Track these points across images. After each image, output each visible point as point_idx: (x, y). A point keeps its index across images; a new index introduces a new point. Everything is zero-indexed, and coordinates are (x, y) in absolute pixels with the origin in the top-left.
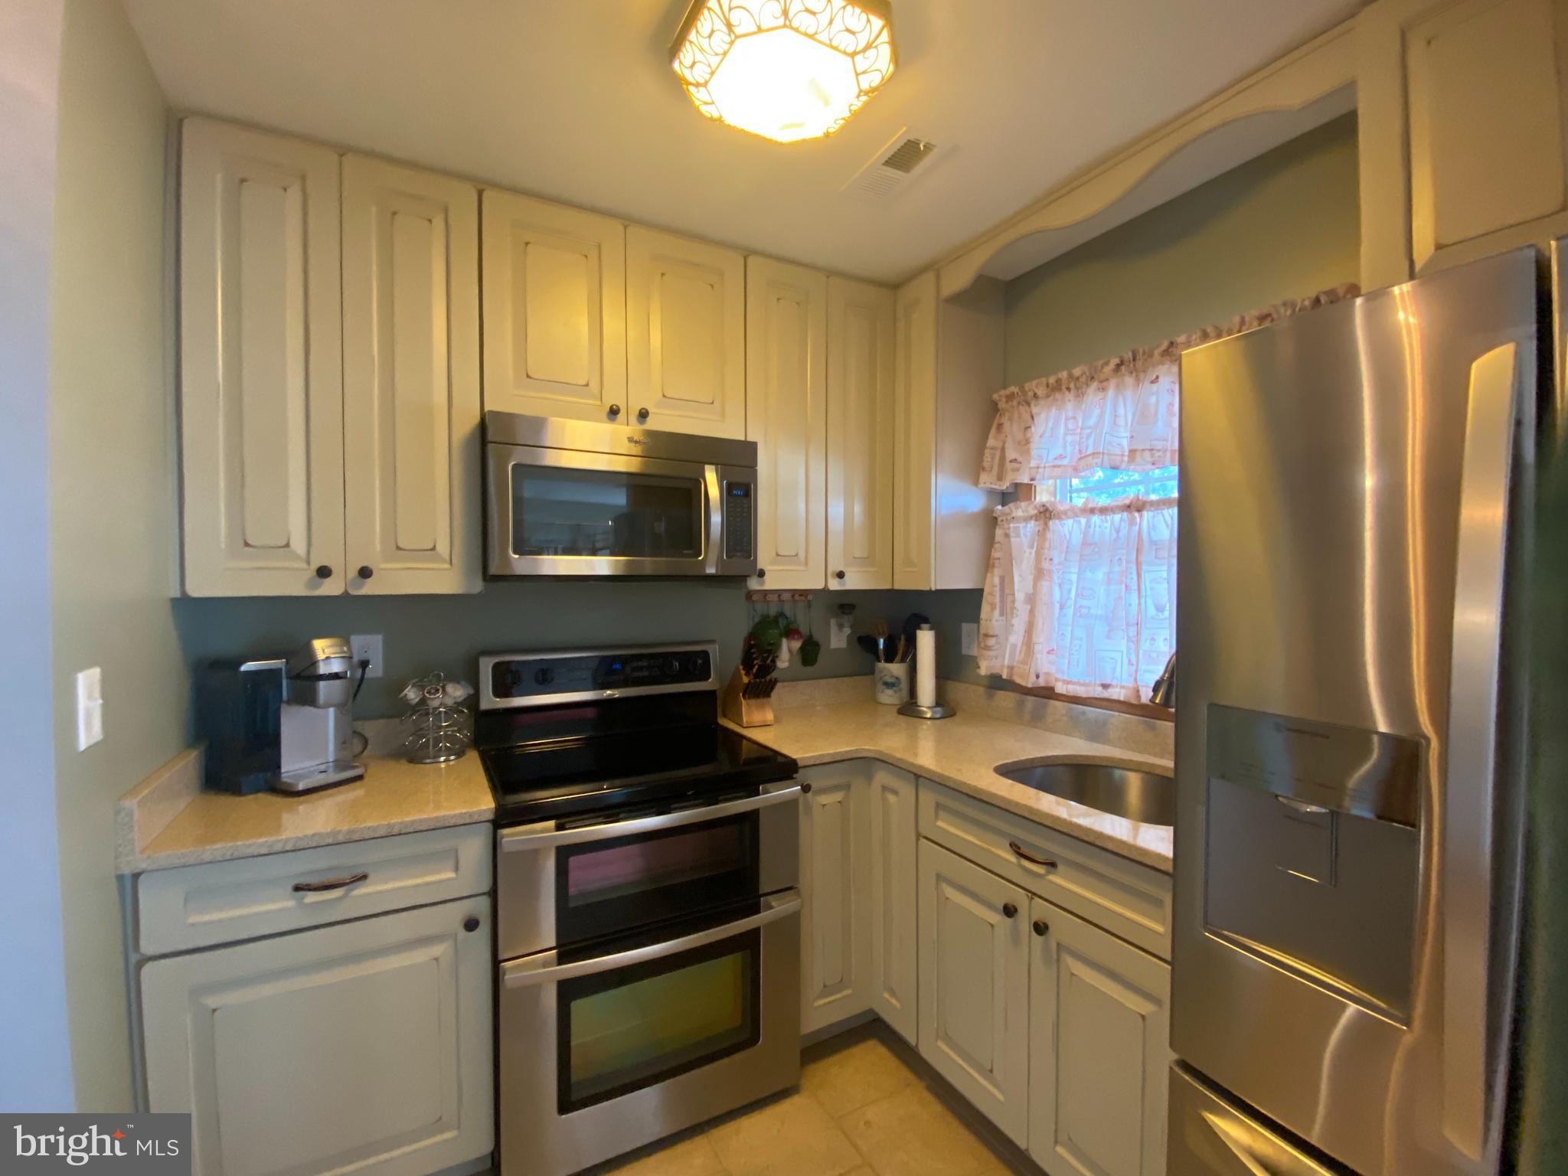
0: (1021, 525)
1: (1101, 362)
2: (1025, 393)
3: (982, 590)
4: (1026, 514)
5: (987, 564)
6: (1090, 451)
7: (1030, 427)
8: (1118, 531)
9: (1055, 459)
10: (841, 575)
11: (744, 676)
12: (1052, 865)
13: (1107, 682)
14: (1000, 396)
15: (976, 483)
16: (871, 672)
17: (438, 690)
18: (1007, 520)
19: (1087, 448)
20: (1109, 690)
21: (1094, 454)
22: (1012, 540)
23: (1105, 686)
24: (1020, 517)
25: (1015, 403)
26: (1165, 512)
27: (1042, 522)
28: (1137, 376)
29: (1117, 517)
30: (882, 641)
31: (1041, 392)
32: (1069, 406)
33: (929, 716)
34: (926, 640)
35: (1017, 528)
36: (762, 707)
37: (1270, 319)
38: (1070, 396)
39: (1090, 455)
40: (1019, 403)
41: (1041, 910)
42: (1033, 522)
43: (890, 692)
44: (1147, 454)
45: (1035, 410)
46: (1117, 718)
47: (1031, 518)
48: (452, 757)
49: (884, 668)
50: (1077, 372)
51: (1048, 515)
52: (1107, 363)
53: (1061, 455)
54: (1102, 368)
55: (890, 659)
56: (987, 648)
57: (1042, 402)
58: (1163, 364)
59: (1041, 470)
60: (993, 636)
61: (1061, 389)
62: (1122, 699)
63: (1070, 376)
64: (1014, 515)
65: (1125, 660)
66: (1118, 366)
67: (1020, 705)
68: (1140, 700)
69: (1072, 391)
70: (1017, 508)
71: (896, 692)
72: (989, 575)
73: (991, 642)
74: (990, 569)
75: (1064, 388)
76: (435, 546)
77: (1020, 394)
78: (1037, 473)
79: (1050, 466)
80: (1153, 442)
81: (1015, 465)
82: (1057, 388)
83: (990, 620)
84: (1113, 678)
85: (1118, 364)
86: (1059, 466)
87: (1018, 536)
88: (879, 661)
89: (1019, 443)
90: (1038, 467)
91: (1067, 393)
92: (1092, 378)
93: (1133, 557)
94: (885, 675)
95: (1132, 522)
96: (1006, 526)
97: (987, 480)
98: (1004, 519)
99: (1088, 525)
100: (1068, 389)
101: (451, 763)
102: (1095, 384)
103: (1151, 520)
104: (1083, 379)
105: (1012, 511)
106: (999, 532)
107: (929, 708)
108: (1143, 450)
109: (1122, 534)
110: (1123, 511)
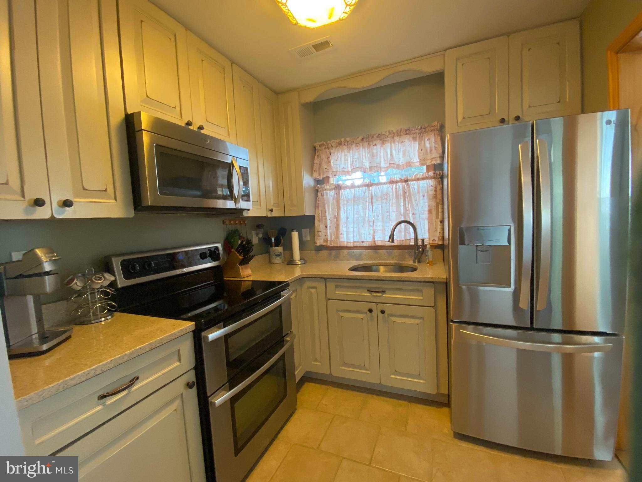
0: (328, 192)
1: (356, 137)
2: (328, 144)
3: (315, 215)
4: (330, 188)
5: (316, 206)
6: (357, 166)
7: (330, 157)
8: (365, 193)
9: (342, 169)
10: (272, 210)
11: (239, 256)
12: (384, 292)
13: (363, 241)
14: (317, 145)
15: (312, 176)
16: (268, 252)
17: (101, 278)
18: (323, 190)
19: (356, 165)
20: (364, 243)
21: (359, 167)
22: (325, 197)
23: (363, 242)
24: (328, 189)
25: (323, 148)
26: (379, 186)
27: (337, 190)
28: (369, 143)
29: (364, 188)
30: (273, 239)
31: (334, 145)
32: (346, 151)
33: (300, 263)
34: (295, 235)
35: (327, 193)
36: (246, 268)
37: (408, 131)
38: (345, 147)
39: (357, 168)
40: (325, 148)
41: (380, 307)
42: (333, 190)
43: (278, 258)
44: (375, 168)
45: (332, 151)
46: (365, 252)
47: (332, 189)
48: (109, 317)
49: (275, 249)
50: (348, 139)
51: (339, 188)
52: (358, 138)
53: (344, 167)
54: (357, 139)
55: (277, 245)
56: (319, 236)
57: (334, 149)
58: (378, 140)
59: (338, 172)
60: (321, 231)
61: (342, 145)
62: (367, 245)
63: (345, 140)
64: (325, 188)
65: (367, 233)
66: (362, 140)
67: (330, 254)
68: (375, 244)
69: (346, 146)
70: (327, 186)
71: (280, 258)
72: (317, 210)
73: (320, 233)
74: (317, 208)
75: (343, 144)
76: (106, 189)
77: (326, 145)
78: (337, 173)
79: (341, 171)
80: (377, 165)
81: (327, 170)
82: (340, 144)
83: (320, 226)
84: (364, 239)
85: (363, 139)
86: (344, 171)
87: (327, 195)
88: (272, 247)
89: (326, 162)
90: (337, 171)
91: (344, 146)
92: (353, 142)
93: (370, 201)
94: (276, 252)
95: (369, 190)
96: (322, 192)
97: (316, 175)
98: (322, 190)
99: (355, 191)
100: (345, 145)
101: (109, 321)
102: (354, 145)
103: (375, 189)
104: (350, 142)
105: (324, 187)
106: (319, 194)
107: (298, 261)
108: (374, 167)
109: (366, 194)
110: (366, 186)
